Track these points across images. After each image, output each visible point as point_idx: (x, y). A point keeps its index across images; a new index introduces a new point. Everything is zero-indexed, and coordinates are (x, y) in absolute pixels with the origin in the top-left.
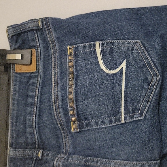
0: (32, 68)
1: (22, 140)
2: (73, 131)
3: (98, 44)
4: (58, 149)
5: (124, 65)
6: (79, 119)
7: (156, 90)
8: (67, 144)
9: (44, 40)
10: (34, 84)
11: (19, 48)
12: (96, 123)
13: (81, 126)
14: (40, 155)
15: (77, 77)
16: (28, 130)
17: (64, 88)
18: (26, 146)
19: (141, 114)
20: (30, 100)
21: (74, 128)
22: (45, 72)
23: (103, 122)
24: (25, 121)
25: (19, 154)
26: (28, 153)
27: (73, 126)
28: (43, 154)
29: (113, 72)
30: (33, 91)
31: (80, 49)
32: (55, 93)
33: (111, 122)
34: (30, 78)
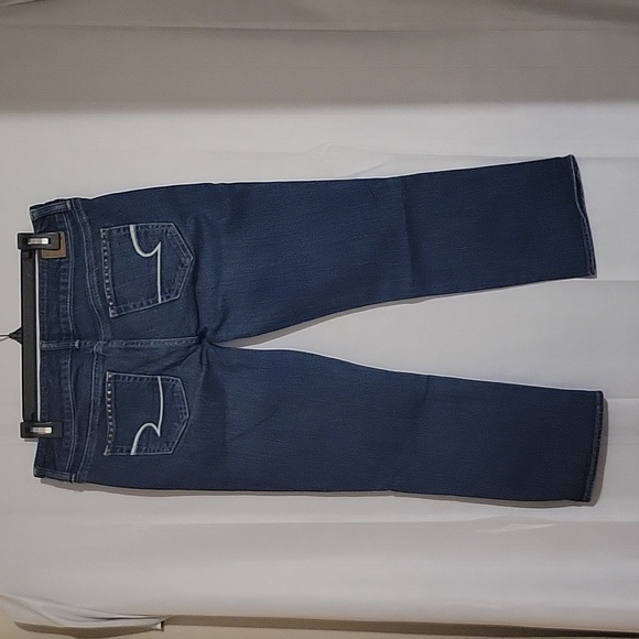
0: (62, 253)
1: (55, 331)
2: (111, 316)
3: (132, 227)
4: (96, 337)
5: (159, 247)
6: (116, 304)
7: (189, 270)
8: (105, 331)
9: (74, 222)
10: (64, 269)
11: (45, 231)
12: (135, 307)
13: (119, 311)
14: (77, 345)
15: (112, 262)
16: (62, 320)
17: (99, 273)
18: (60, 337)
19: (176, 294)
20: (62, 288)
21: (112, 313)
22: (76, 257)
23: (142, 305)
24: (58, 310)
25: (53, 346)
26: (63, 344)
27: (111, 311)
28: (80, 344)
29: (149, 255)
30: (64, 277)
31: (115, 232)
32: (90, 279)
33: (149, 304)
34: (60, 264)
